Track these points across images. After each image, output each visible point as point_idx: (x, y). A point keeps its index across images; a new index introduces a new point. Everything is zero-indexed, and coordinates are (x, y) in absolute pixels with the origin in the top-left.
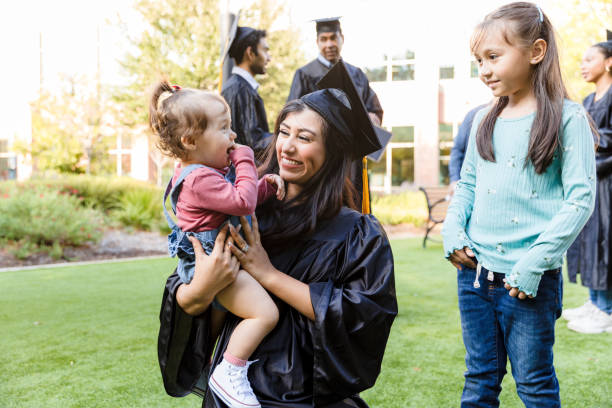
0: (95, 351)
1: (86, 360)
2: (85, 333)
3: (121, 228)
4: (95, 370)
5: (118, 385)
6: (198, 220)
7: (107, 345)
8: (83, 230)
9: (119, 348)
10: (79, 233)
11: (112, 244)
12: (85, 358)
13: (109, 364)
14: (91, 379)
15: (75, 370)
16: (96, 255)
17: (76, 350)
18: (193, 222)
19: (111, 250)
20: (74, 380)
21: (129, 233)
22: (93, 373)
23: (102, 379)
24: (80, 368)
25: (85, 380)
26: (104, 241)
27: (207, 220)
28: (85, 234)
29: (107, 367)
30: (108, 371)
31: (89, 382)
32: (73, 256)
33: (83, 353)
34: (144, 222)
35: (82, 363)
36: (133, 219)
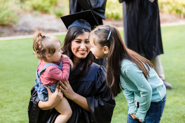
0: (12, 102)
1: (8, 106)
2: (8, 91)
3: (31, 12)
4: (12, 111)
5: (21, 120)
6: (50, 82)
7: (17, 98)
8: (8, 16)
9: (23, 101)
10: (6, 18)
11: (25, 24)
12: (7, 105)
13: (17, 109)
14: (9, 116)
15: (3, 111)
16: (15, 31)
17: (3, 100)
18: (47, 82)
19: (25, 28)
20: (2, 116)
21: (36, 16)
22: (10, 113)
23: (14, 116)
24: (5, 110)
25: (7, 116)
26: (21, 22)
27: (52, 82)
28: (10, 19)
29: (17, 111)
30: (17, 112)
31: (9, 117)
32: (3, 33)
33: (6, 102)
34: (46, 9)
35: (6, 108)
36: (39, 6)
